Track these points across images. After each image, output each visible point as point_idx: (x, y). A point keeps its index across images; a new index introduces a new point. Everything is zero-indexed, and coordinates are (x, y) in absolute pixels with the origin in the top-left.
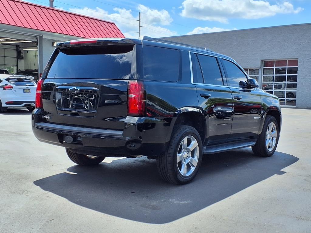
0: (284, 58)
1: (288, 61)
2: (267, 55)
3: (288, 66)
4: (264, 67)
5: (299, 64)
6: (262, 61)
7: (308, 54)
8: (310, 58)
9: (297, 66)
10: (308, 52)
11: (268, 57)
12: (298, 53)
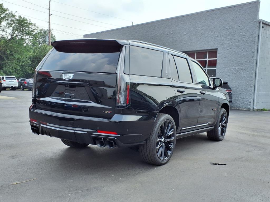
0: (203, 49)
1: (209, 52)
5: (218, 55)
7: (228, 43)
8: (231, 48)
9: (216, 57)
10: (228, 40)
11: (188, 48)
12: (217, 42)
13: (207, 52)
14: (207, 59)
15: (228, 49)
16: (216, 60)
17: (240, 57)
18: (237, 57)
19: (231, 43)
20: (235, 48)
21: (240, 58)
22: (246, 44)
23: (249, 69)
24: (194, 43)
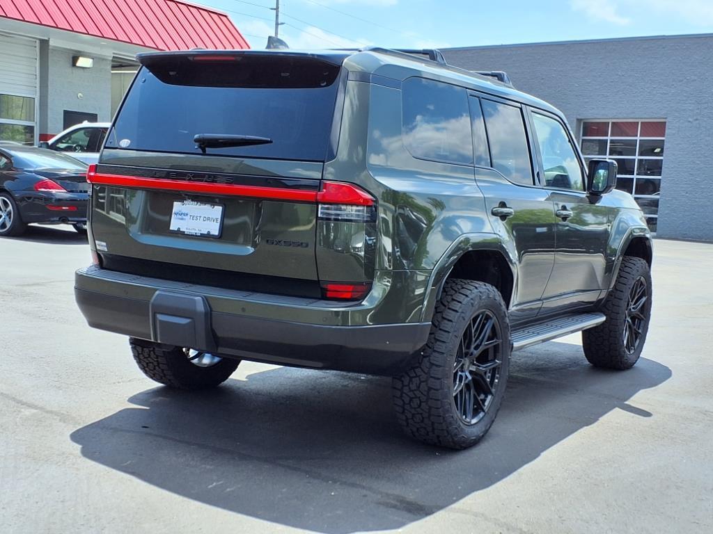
0: (632, 116)
1: (642, 123)
3: (641, 136)
4: (583, 136)
6: (579, 120)
7: (690, 110)
8: (697, 120)
9: (664, 136)
10: (690, 103)
11: (595, 114)
12: (666, 106)
13: (638, 123)
14: (638, 138)
15: (689, 122)
16: (663, 141)
19: (698, 109)
24: (610, 102)
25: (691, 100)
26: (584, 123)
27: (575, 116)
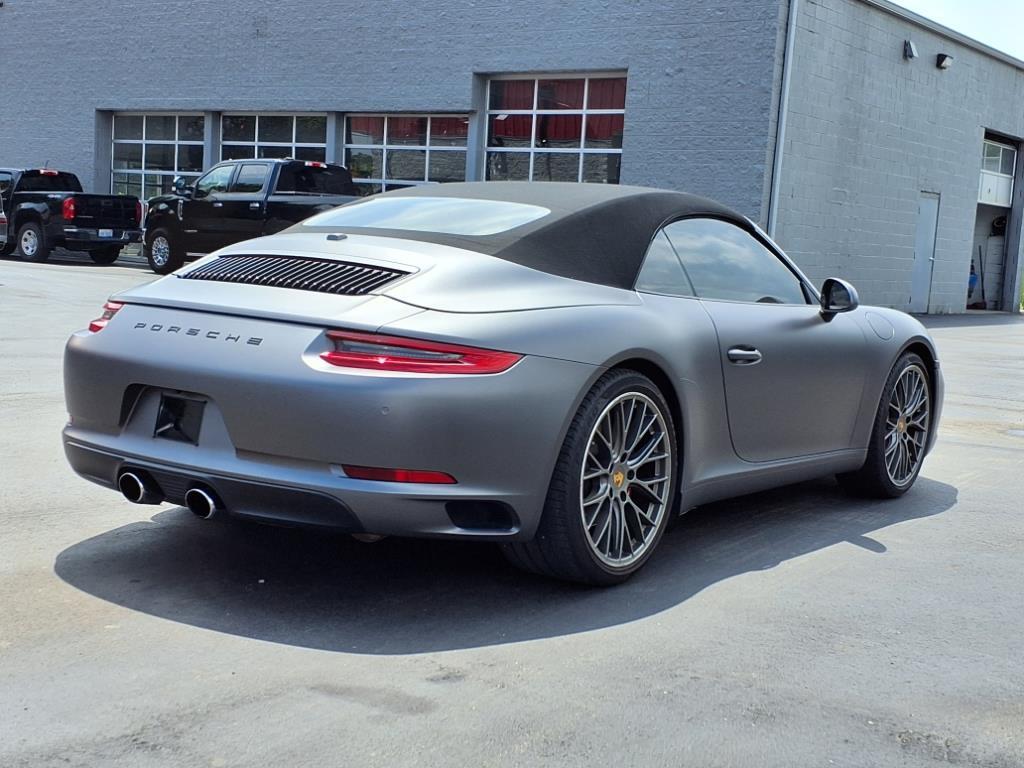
0: (568, 66)
1: (591, 81)
2: (501, 52)
3: (589, 107)
4: (491, 108)
6: (481, 77)
7: (669, 50)
8: (681, 70)
9: (623, 108)
10: (668, 37)
11: (505, 61)
12: (626, 43)
13: (584, 80)
14: (585, 112)
15: (668, 75)
16: (622, 115)
17: (714, 110)
18: (704, 108)
19: (683, 48)
20: (694, 73)
21: (714, 113)
22: (739, 55)
23: (747, 158)
24: (531, 38)
25: (670, 31)
26: (492, 82)
27: (469, 69)
